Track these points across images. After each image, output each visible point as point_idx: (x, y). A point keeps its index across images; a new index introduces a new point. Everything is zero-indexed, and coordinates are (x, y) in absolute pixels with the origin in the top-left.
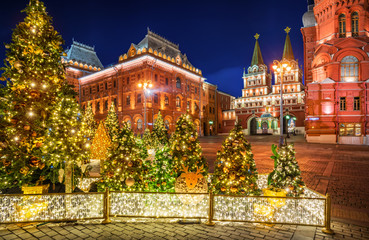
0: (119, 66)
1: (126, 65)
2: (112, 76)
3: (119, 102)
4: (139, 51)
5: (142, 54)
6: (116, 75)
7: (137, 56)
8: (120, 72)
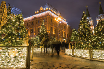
0: (35, 16)
1: (38, 15)
2: (31, 20)
3: (34, 31)
4: (45, 9)
5: (46, 10)
6: (33, 19)
7: (43, 11)
8: (35, 18)
